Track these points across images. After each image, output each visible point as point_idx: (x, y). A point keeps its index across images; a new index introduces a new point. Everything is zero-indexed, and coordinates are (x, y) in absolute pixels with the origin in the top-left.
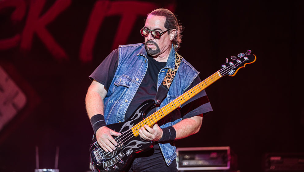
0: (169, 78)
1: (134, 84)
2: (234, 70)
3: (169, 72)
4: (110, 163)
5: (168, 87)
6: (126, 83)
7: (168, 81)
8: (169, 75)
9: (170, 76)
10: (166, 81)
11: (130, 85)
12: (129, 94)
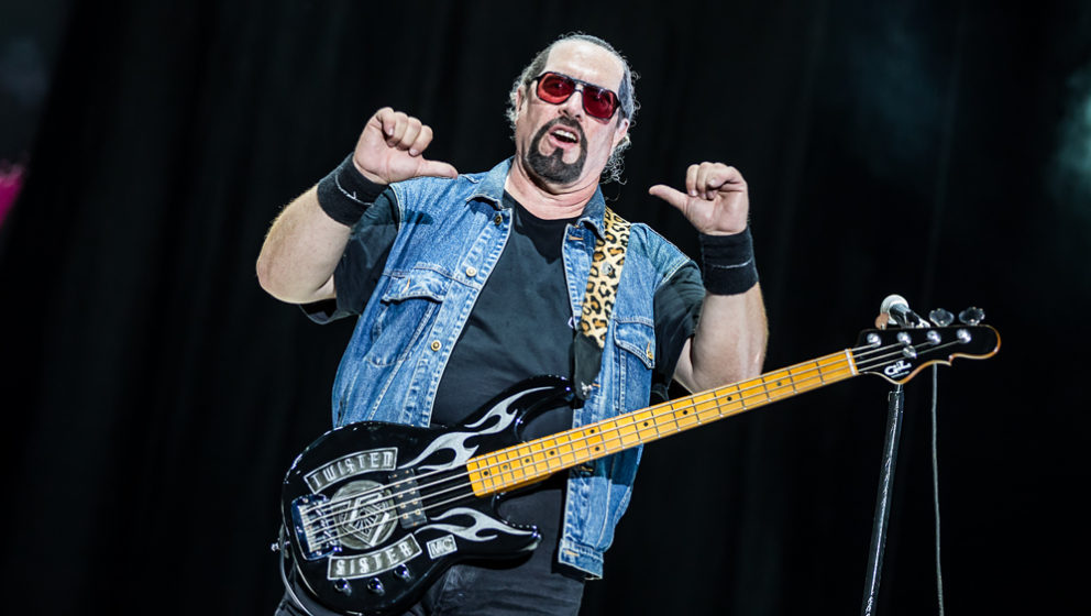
0: (598, 311)
1: (460, 286)
2: (909, 365)
3: (591, 291)
4: (358, 567)
5: (601, 343)
6: (429, 287)
7: (594, 320)
8: (593, 299)
9: (598, 303)
10: (589, 319)
11: (445, 293)
12: (444, 323)
